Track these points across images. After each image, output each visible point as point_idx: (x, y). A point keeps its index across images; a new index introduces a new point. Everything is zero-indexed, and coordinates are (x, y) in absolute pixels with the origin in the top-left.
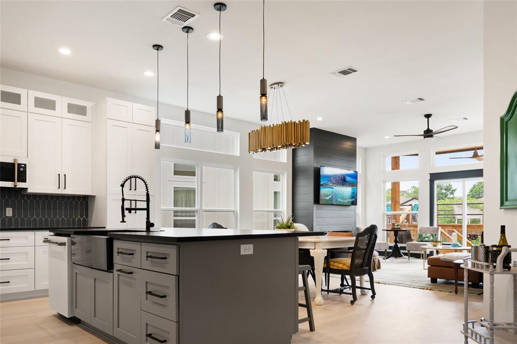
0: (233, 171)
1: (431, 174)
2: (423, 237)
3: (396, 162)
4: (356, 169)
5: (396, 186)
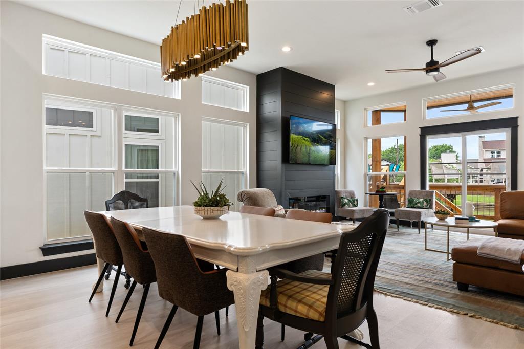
0: (173, 119)
1: (422, 128)
2: (414, 203)
3: (377, 119)
4: (334, 122)
5: (377, 144)
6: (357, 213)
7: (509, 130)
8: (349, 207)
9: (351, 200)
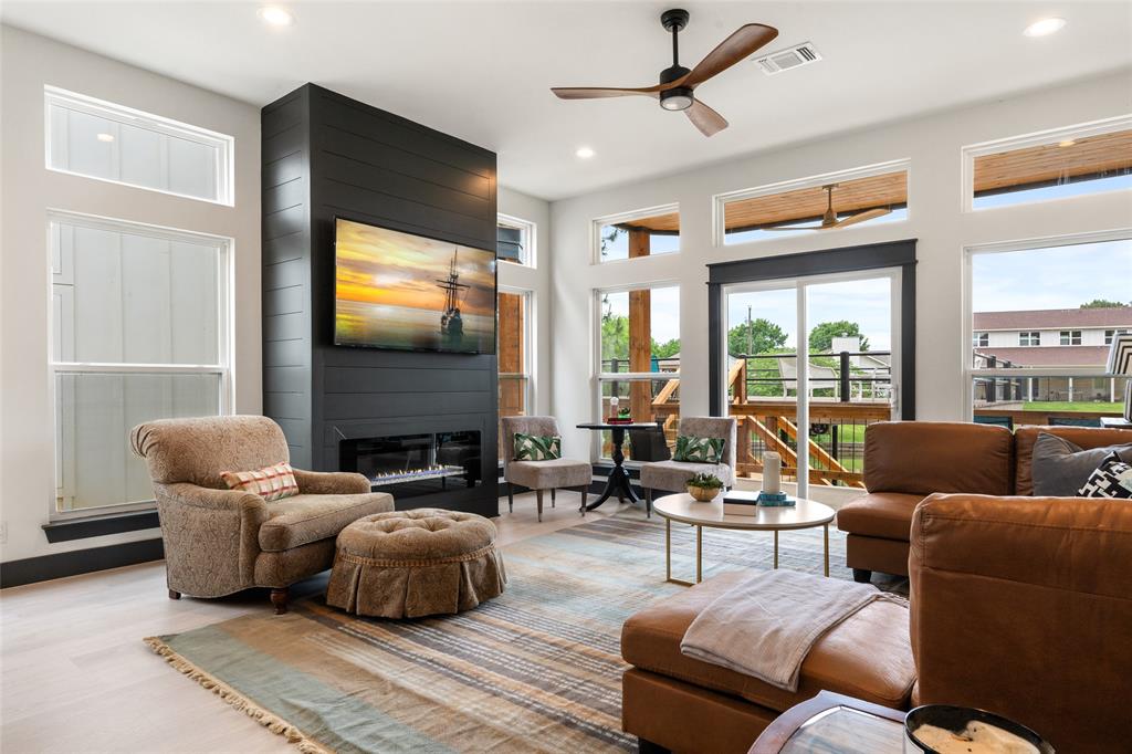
1: (712, 267)
2: (688, 449)
5: (641, 309)
6: (547, 475)
7: (898, 271)
8: (535, 460)
9: (542, 442)
